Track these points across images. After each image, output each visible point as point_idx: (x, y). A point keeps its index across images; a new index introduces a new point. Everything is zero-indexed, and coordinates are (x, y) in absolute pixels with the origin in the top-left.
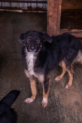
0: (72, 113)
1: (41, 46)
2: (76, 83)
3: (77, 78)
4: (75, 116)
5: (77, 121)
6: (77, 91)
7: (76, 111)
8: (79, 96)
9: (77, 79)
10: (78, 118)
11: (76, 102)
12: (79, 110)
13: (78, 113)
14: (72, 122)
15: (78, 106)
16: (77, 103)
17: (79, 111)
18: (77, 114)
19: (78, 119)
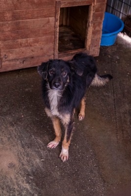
0: (8, 182)
1: (68, 81)
2: (3, 138)
3: (3, 130)
4: (14, 184)
5: (18, 190)
6: (7, 149)
7: (13, 177)
8: (12, 154)
9: (3, 132)
10: (18, 185)
11: (10, 164)
12: (17, 174)
13: (16, 179)
14: (11, 194)
15: (15, 169)
16: (11, 166)
17: (17, 176)
18: (15, 181)
19: (18, 187)
